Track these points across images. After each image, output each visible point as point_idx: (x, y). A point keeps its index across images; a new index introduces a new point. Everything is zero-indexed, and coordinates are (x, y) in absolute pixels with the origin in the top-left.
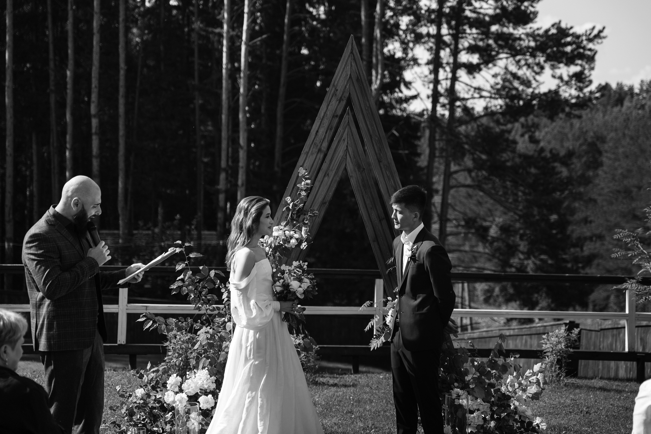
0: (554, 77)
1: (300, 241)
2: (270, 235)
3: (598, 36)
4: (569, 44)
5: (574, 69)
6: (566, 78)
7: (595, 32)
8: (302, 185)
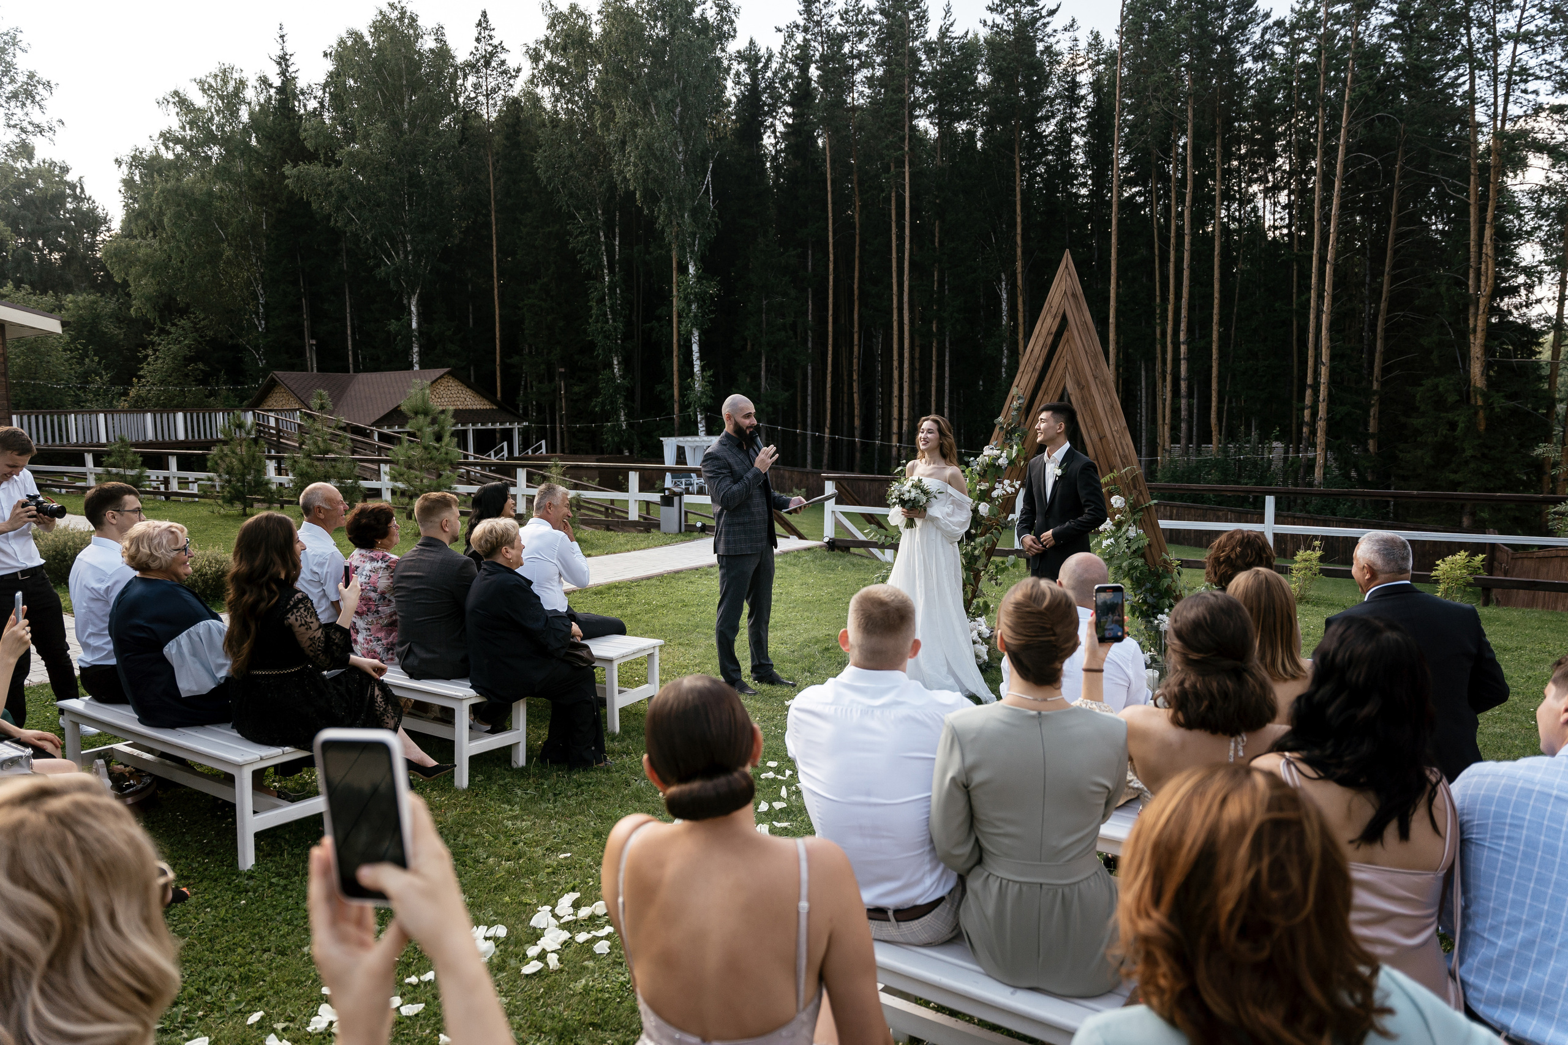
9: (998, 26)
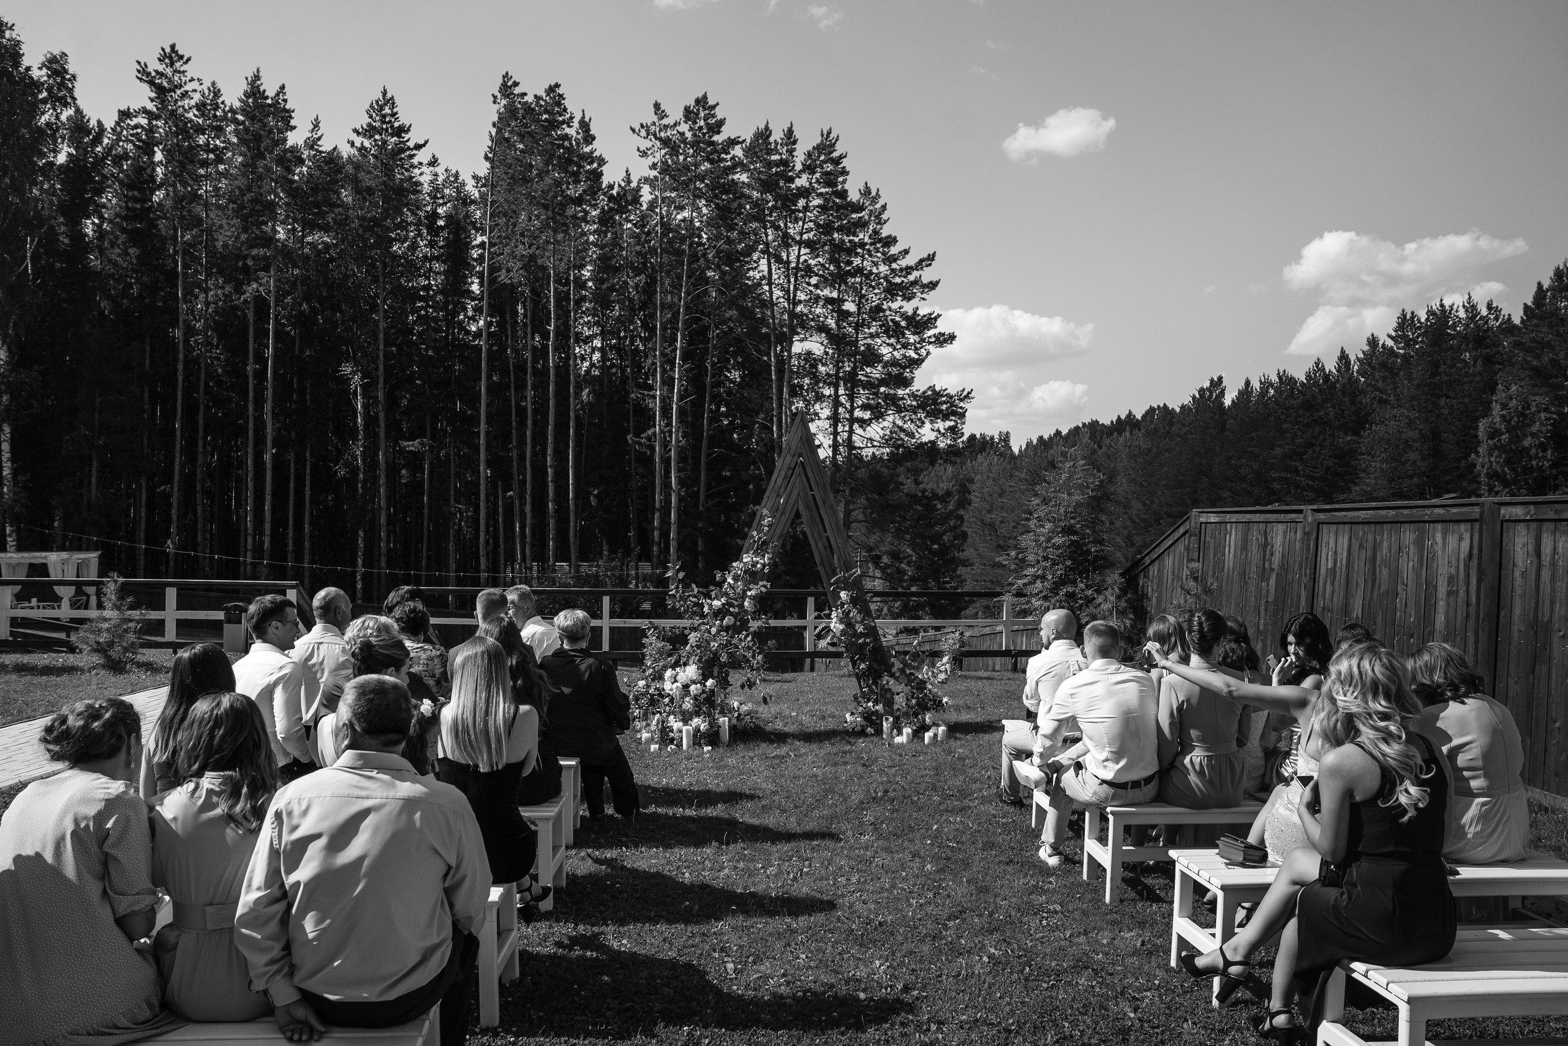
0: (933, 430)
1: (764, 565)
2: (741, 561)
3: (967, 397)
4: (945, 403)
5: (949, 424)
6: (943, 431)
7: (965, 393)
8: (765, 522)
9: (366, 149)
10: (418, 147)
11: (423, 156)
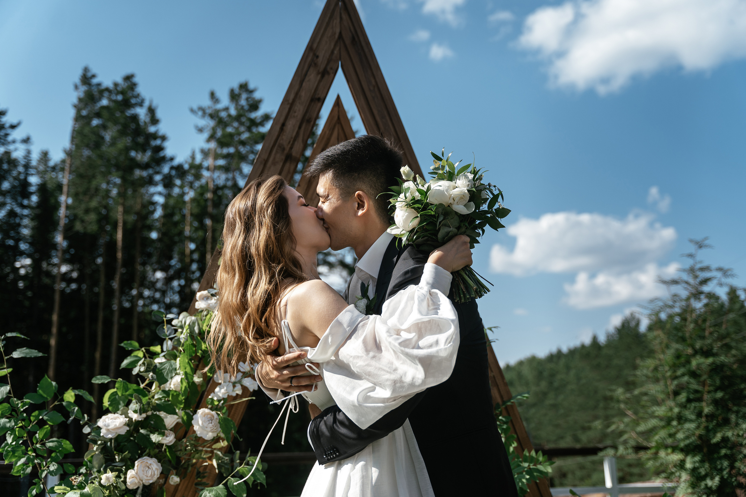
10: (13, 127)
11: (16, 135)
